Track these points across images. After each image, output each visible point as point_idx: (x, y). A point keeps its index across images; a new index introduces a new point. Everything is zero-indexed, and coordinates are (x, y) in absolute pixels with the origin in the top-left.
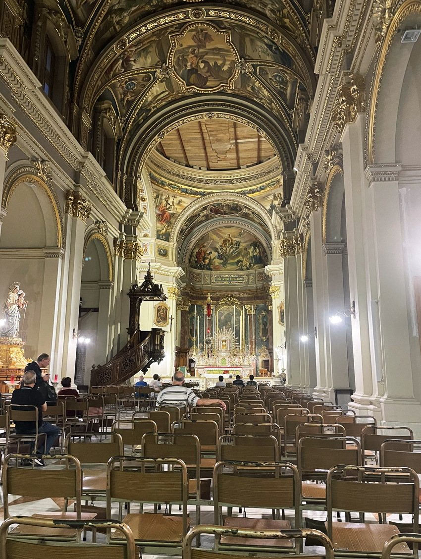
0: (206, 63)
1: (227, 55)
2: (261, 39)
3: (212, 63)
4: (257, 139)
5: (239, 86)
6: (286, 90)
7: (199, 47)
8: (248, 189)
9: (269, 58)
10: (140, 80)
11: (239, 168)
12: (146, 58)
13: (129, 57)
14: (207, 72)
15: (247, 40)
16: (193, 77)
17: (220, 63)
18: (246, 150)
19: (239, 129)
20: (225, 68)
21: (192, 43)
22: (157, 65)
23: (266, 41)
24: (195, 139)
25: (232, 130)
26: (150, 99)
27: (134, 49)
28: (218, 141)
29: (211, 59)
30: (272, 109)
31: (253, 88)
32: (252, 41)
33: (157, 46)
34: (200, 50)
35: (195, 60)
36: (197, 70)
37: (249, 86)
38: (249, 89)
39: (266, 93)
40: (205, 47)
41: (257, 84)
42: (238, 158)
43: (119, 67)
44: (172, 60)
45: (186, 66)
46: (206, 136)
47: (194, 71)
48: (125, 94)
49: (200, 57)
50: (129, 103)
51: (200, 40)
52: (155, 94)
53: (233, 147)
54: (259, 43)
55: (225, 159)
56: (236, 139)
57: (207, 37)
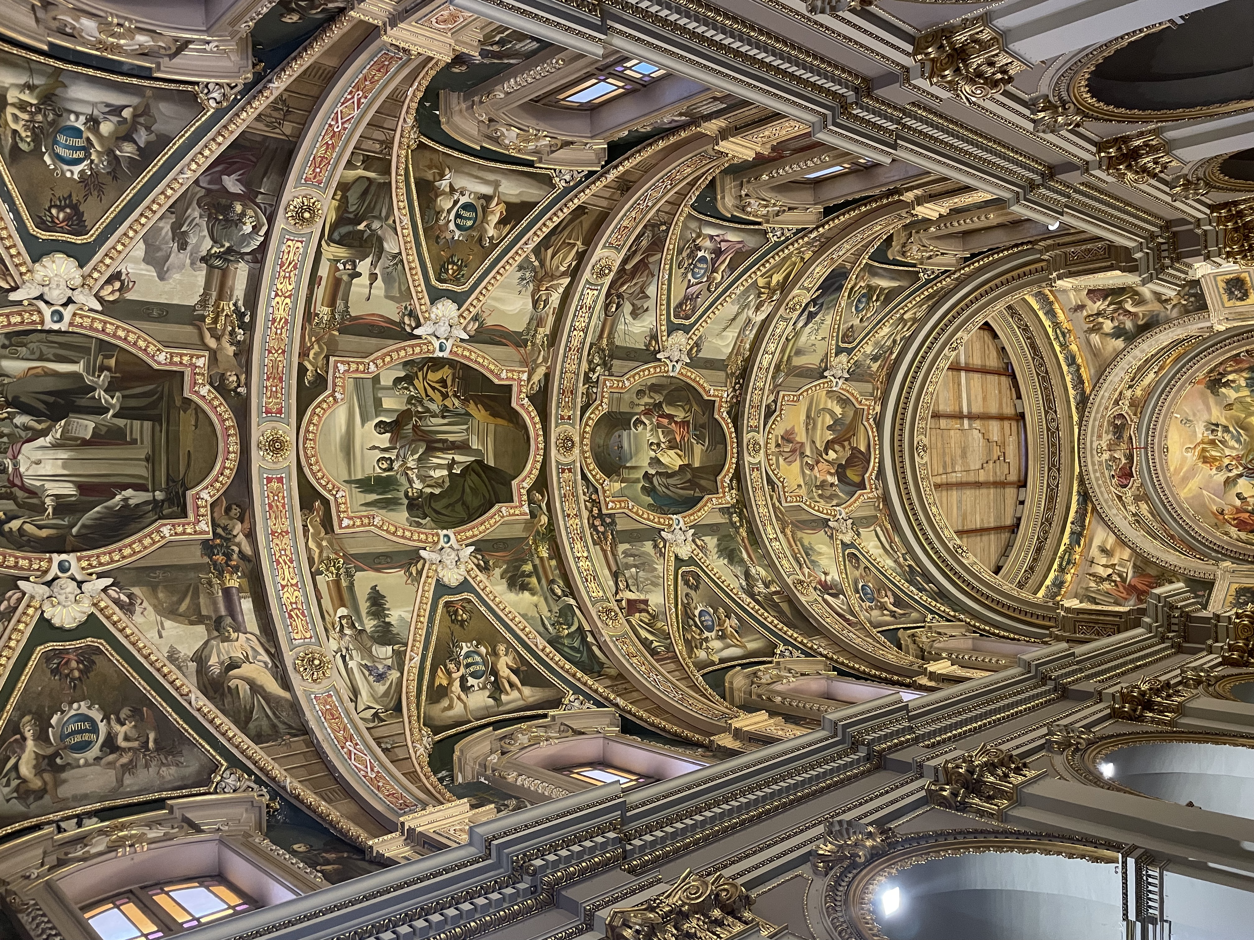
1: (817, 404)
2: (797, 334)
4: (963, 374)
5: (869, 387)
6: (883, 289)
7: (802, 455)
8: (1072, 392)
9: (829, 319)
11: (1022, 416)
15: (797, 361)
16: (852, 475)
17: (829, 421)
18: (984, 399)
19: (943, 408)
22: (831, 537)
23: (800, 324)
24: (960, 502)
25: (943, 423)
26: (890, 563)
27: (806, 571)
28: (964, 455)
30: (914, 320)
31: (875, 359)
32: (799, 352)
35: (823, 466)
36: (840, 465)
37: (869, 367)
38: (875, 366)
39: (886, 330)
40: (802, 444)
41: (869, 349)
42: (1001, 418)
44: (822, 508)
45: (832, 485)
46: (954, 478)
47: (841, 471)
49: (819, 455)
51: (793, 451)
52: (881, 551)
53: (977, 424)
54: (803, 339)
55: (1002, 445)
56: (959, 416)
57: (788, 438)
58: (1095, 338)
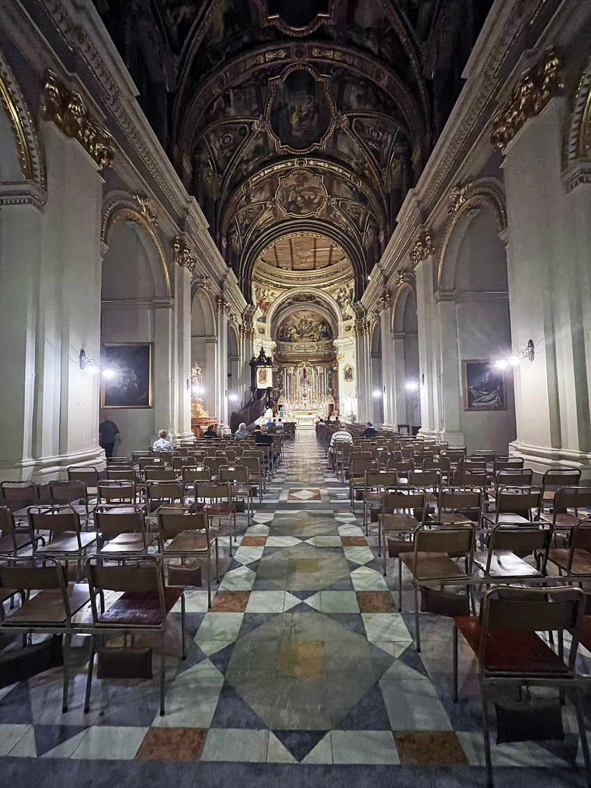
0: (303, 197)
1: (319, 192)
2: (345, 182)
3: (306, 197)
4: (329, 249)
5: (325, 213)
6: (359, 218)
7: (299, 186)
8: (322, 284)
9: (349, 196)
10: (255, 210)
11: (315, 269)
12: (261, 194)
13: (250, 194)
14: (302, 203)
15: (335, 182)
16: (292, 207)
18: (321, 256)
19: (317, 241)
20: (316, 201)
21: (295, 183)
22: (268, 198)
23: (349, 184)
24: (286, 248)
25: (313, 242)
26: (261, 223)
27: (254, 188)
28: (302, 250)
29: (307, 195)
30: (347, 231)
31: (335, 216)
32: (338, 184)
33: (270, 185)
34: (300, 188)
35: (295, 195)
36: (295, 202)
37: (332, 214)
38: (332, 216)
39: (344, 220)
40: (303, 185)
41: (338, 213)
42: (315, 262)
43: (243, 202)
44: (278, 195)
46: (293, 246)
47: (294, 202)
48: (244, 220)
49: (299, 193)
50: (247, 226)
52: (264, 219)
53: (312, 254)
54: (343, 185)
55: (306, 262)
56: (315, 248)
57: (306, 179)
58: (338, 291)
